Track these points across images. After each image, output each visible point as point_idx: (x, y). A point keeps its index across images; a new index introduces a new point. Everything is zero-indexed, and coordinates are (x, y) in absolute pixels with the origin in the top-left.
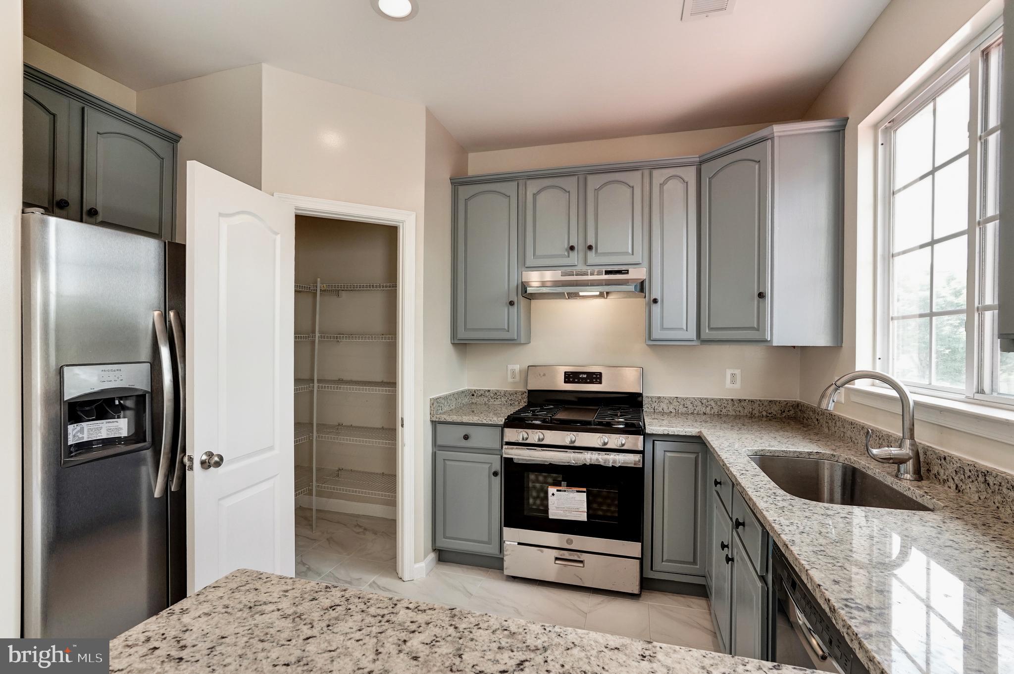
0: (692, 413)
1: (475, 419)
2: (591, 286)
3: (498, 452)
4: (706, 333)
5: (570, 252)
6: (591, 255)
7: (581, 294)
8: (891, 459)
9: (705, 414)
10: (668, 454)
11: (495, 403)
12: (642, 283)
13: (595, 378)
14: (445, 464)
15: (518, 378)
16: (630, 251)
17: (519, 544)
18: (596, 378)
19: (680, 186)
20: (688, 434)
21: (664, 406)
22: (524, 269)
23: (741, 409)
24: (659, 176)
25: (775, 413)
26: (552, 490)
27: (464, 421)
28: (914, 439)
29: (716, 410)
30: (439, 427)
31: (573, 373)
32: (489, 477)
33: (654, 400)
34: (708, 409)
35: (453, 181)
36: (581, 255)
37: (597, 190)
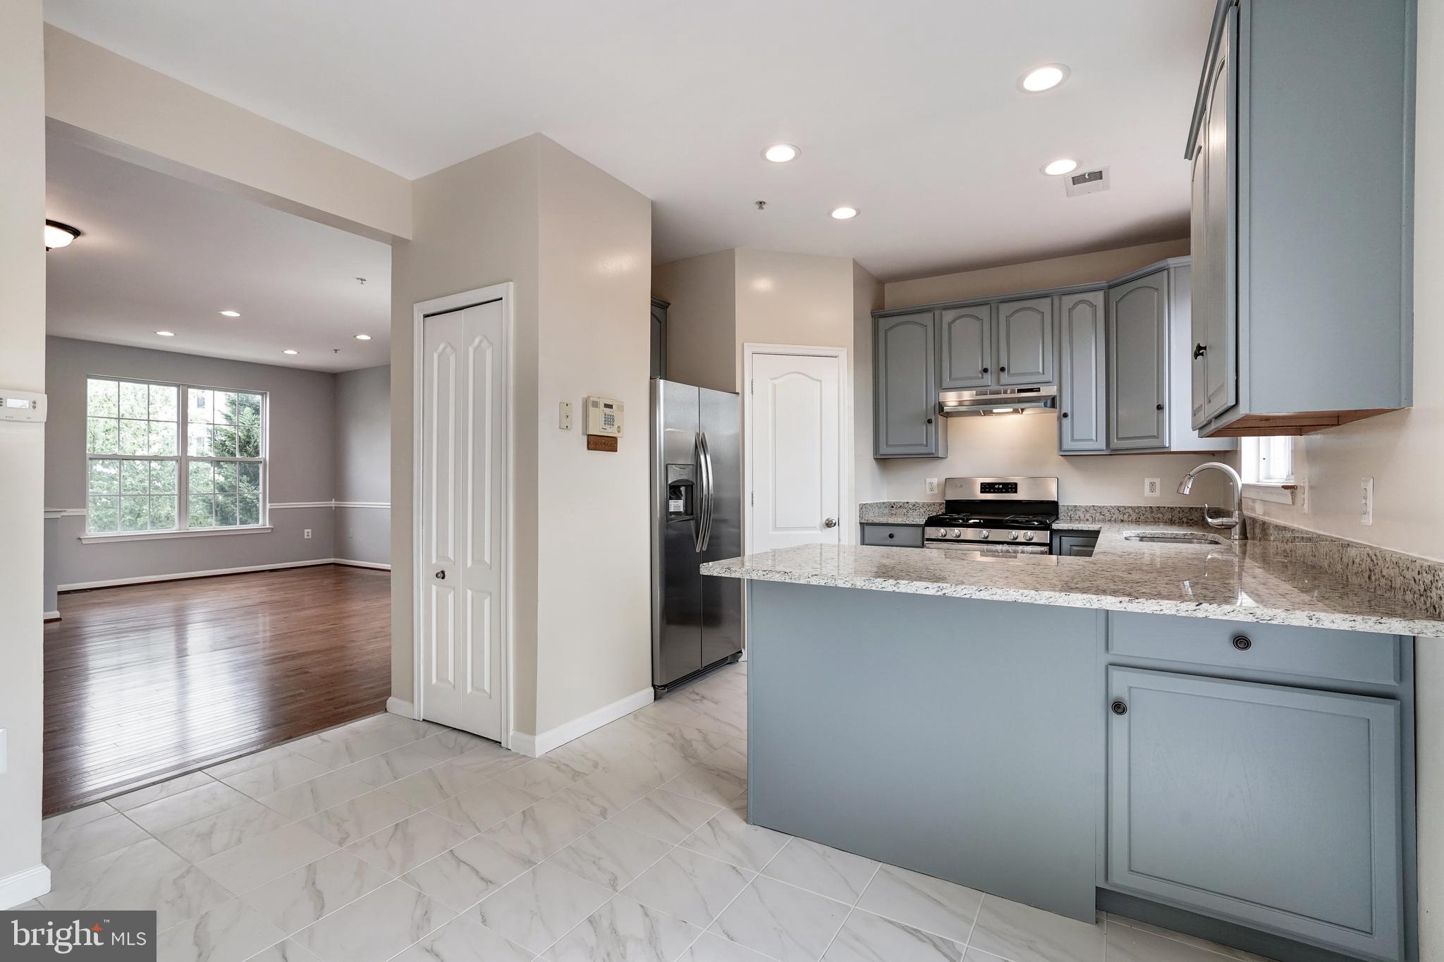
0: (1110, 521)
1: (899, 520)
2: (1004, 403)
4: (1115, 443)
5: (984, 374)
6: (1004, 378)
7: (995, 411)
8: (1222, 525)
9: (1122, 521)
10: (1075, 548)
11: (914, 514)
12: (1053, 399)
13: (1010, 488)
15: (936, 491)
16: (1041, 371)
19: (1088, 309)
20: (1090, 529)
21: (1080, 514)
22: (941, 390)
23: (1160, 516)
24: (1068, 301)
25: (1196, 519)
27: (889, 522)
28: (1241, 510)
29: (1134, 517)
30: (867, 528)
31: (989, 484)
33: (1070, 508)
34: (1126, 516)
35: (873, 314)
36: (994, 376)
37: (1008, 318)
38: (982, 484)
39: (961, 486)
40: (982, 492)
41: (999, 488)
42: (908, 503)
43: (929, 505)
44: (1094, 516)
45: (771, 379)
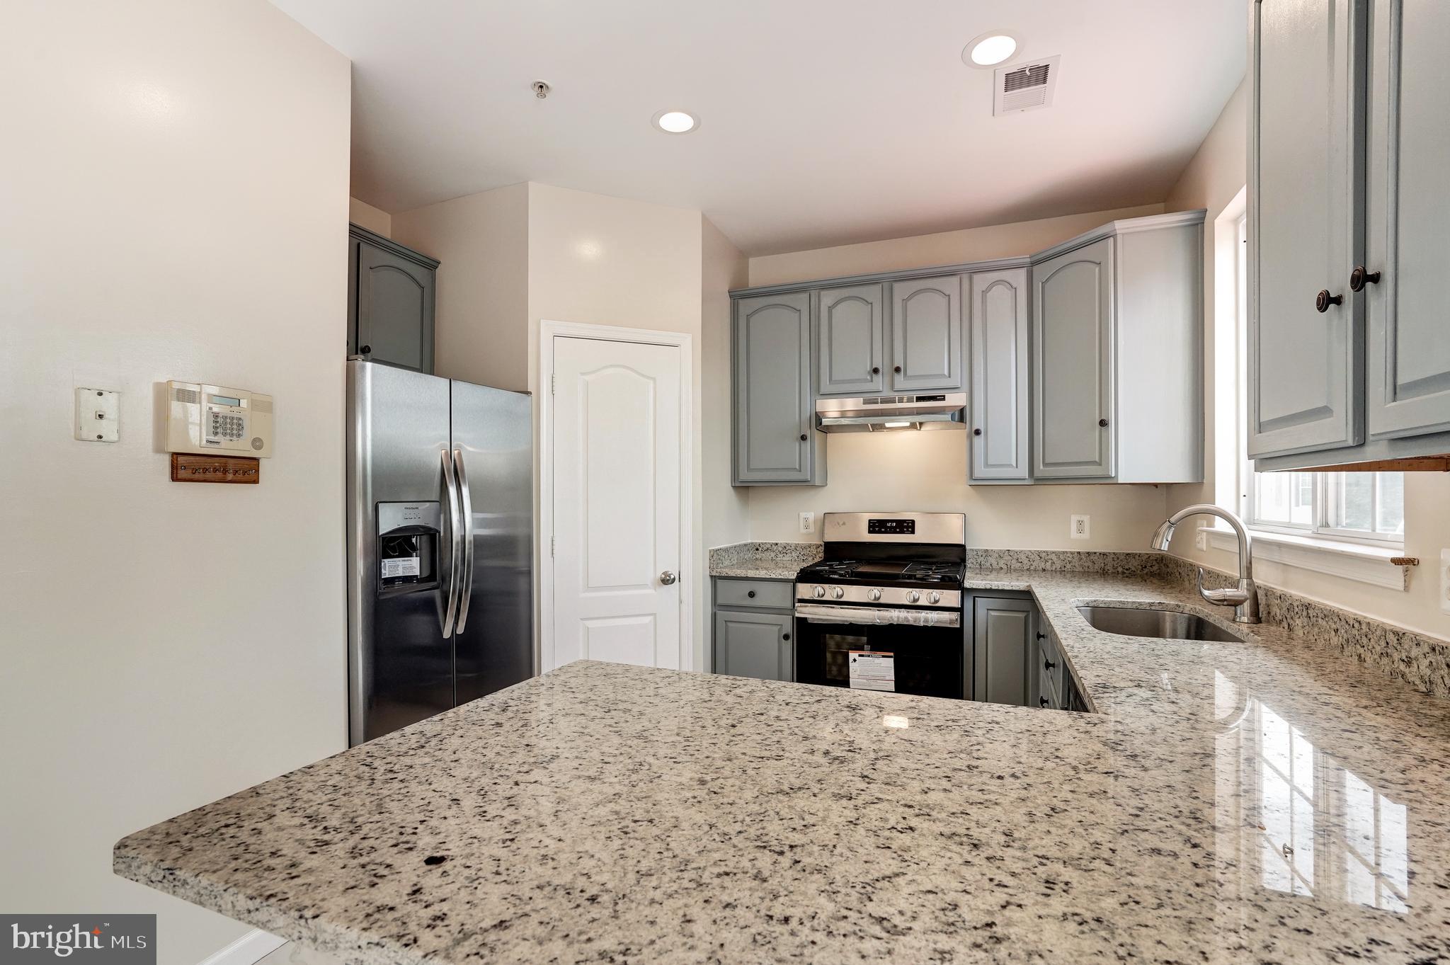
1: (762, 574)
2: (899, 415)
3: (789, 612)
4: (1041, 470)
5: (874, 375)
6: (900, 381)
7: (888, 425)
8: (1225, 600)
9: (1044, 570)
10: (993, 613)
11: (784, 559)
12: (962, 411)
13: (906, 527)
14: (727, 627)
15: (812, 529)
16: (946, 372)
18: (908, 527)
19: (1008, 294)
20: (1014, 588)
21: (992, 560)
22: (818, 397)
23: (1090, 564)
24: (981, 281)
25: (1133, 569)
26: (853, 655)
27: (749, 575)
28: (1251, 578)
29: (1058, 565)
30: (720, 583)
31: (879, 521)
32: (779, 641)
33: (980, 553)
34: (1049, 564)
35: (731, 294)
36: (887, 379)
37: (905, 301)
38: (870, 521)
39: (844, 524)
40: (870, 532)
41: (891, 527)
42: (777, 544)
43: (804, 548)
44: (1009, 564)
45: (583, 374)
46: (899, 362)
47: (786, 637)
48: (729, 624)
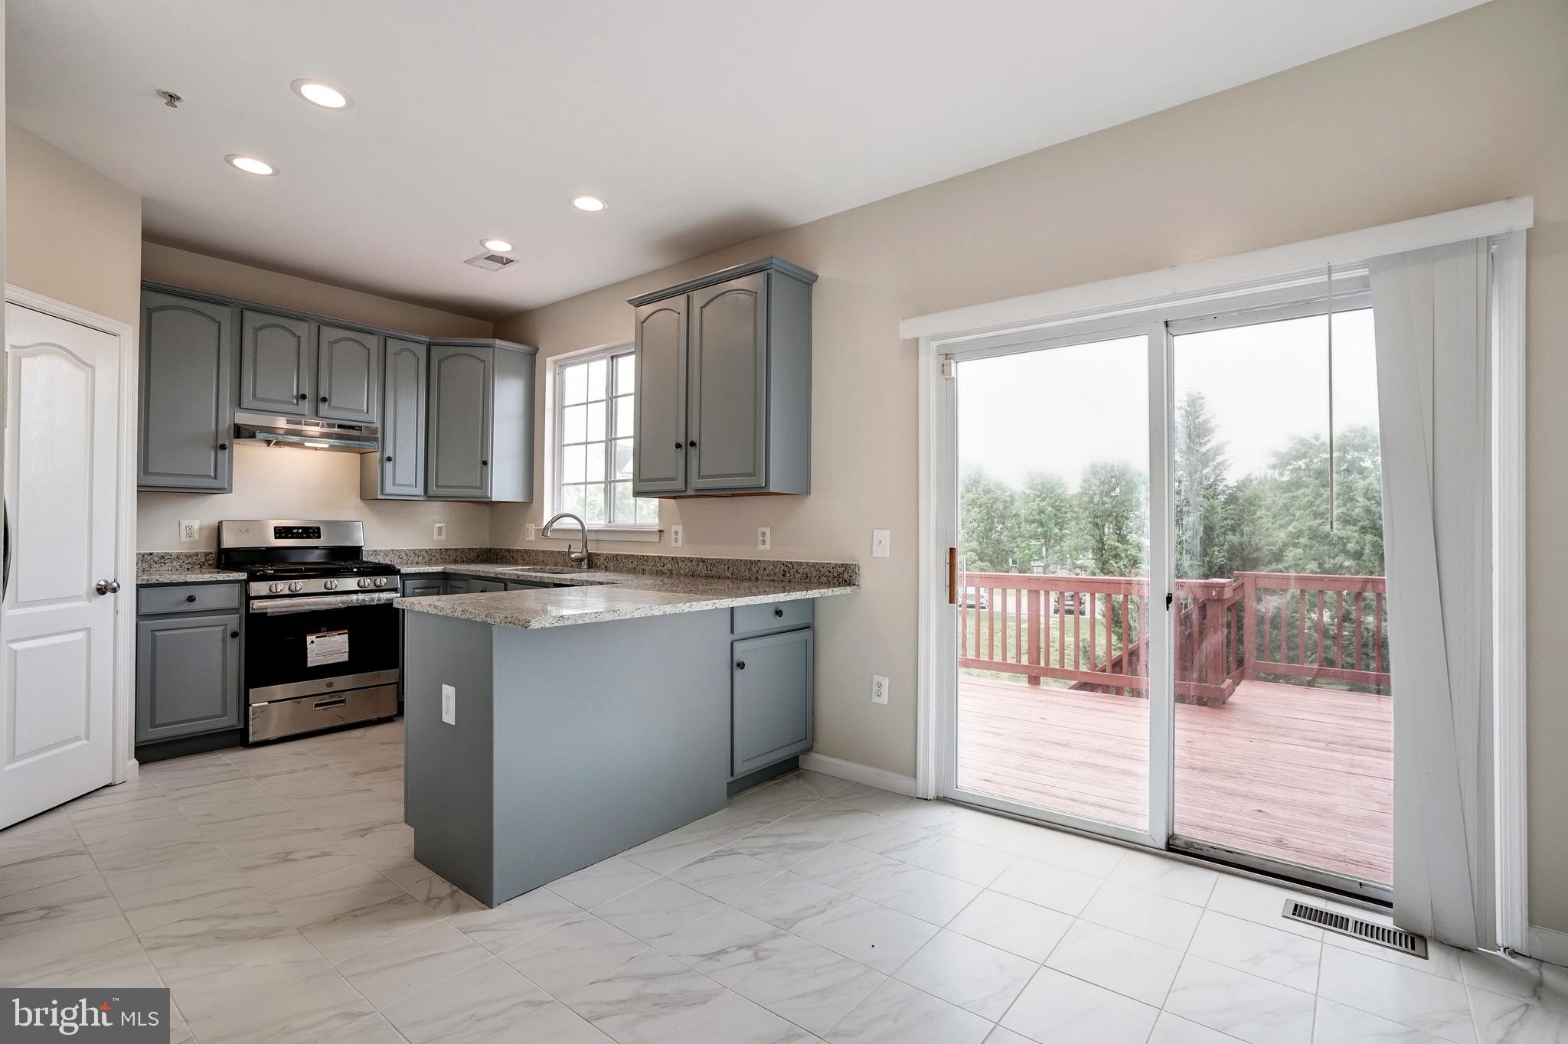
1: (205, 577)
2: (319, 438)
3: (241, 610)
4: (433, 490)
5: (300, 400)
6: (325, 409)
7: (307, 444)
8: (578, 559)
10: (417, 591)
13: (311, 533)
15: (200, 538)
16: (365, 409)
17: (269, 702)
19: (411, 360)
22: (236, 409)
23: (447, 557)
24: (393, 345)
29: (428, 559)
30: (148, 590)
31: (284, 528)
32: (224, 640)
33: (370, 553)
36: (313, 405)
37: (331, 343)
38: (275, 528)
39: (247, 531)
40: (276, 538)
41: (298, 533)
42: (151, 554)
43: (188, 556)
44: (392, 560)
46: (323, 393)
47: (234, 635)
48: (156, 633)
